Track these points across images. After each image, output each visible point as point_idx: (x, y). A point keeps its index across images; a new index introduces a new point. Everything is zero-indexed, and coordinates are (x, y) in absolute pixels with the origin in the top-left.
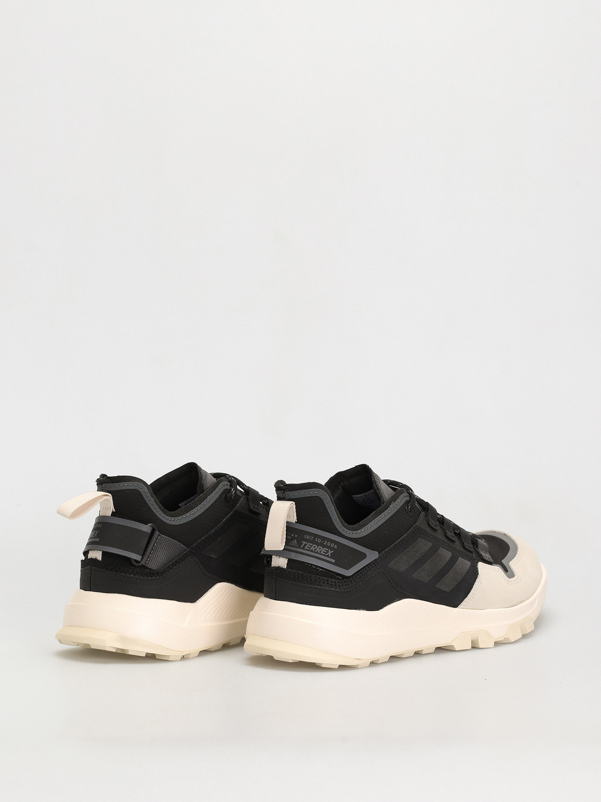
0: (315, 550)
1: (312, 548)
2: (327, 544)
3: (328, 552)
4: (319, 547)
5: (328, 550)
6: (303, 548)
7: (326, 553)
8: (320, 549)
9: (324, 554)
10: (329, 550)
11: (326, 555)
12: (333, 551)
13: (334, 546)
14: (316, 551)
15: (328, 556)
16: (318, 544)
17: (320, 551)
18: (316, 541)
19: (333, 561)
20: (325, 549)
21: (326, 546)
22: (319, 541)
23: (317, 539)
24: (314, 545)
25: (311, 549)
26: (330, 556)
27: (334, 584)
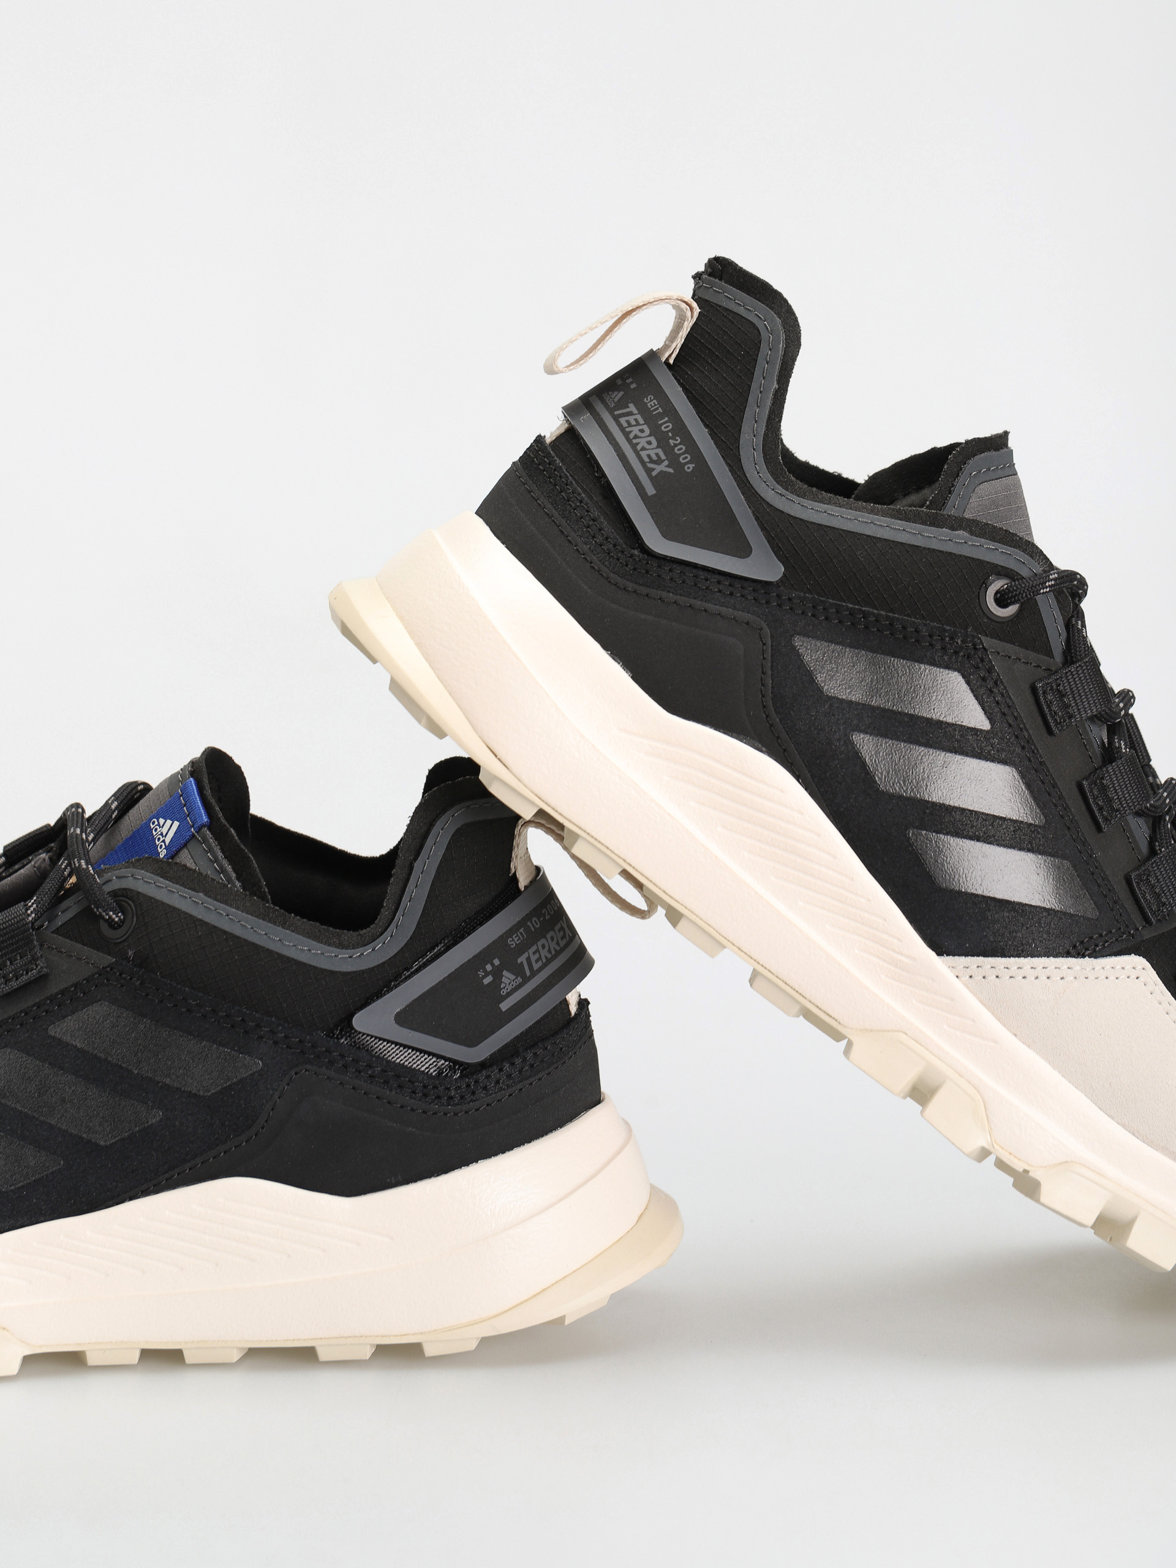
0: (636, 437)
1: (635, 431)
2: (676, 445)
3: (659, 462)
4: (652, 439)
5: (663, 457)
6: (616, 419)
7: (652, 461)
8: (649, 443)
9: (646, 459)
10: (666, 463)
11: (650, 465)
12: (671, 470)
13: (687, 463)
14: (635, 441)
15: (649, 471)
16: (655, 431)
17: (643, 449)
18: (660, 423)
19: (651, 491)
20: (660, 451)
21: (668, 450)
22: (667, 426)
23: (666, 419)
24: (645, 427)
25: (628, 430)
26: (654, 474)
27: (599, 539)
